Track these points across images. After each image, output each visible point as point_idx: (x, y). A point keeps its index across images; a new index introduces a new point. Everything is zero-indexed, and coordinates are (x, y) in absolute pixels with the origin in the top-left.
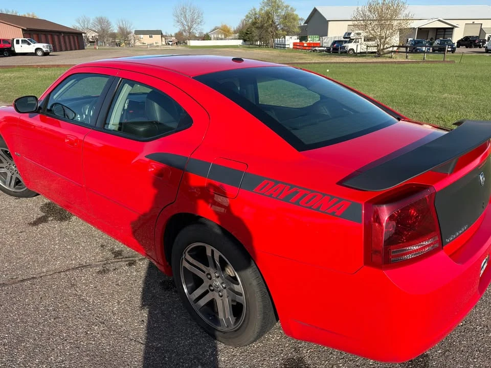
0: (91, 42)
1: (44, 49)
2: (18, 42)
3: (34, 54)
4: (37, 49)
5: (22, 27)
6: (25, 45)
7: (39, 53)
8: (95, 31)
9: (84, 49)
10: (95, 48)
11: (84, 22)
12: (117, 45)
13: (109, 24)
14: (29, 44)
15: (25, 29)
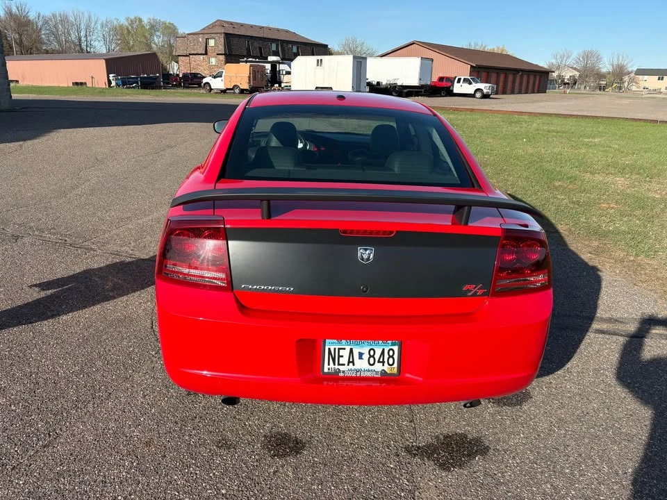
0: (565, 84)
1: (485, 91)
2: (459, 81)
3: (472, 96)
4: (477, 90)
5: (472, 64)
6: (466, 85)
7: (478, 95)
8: (575, 69)
9: (545, 92)
10: (565, 92)
11: (562, 58)
12: (600, 89)
13: (599, 59)
14: (470, 83)
15: (474, 65)
